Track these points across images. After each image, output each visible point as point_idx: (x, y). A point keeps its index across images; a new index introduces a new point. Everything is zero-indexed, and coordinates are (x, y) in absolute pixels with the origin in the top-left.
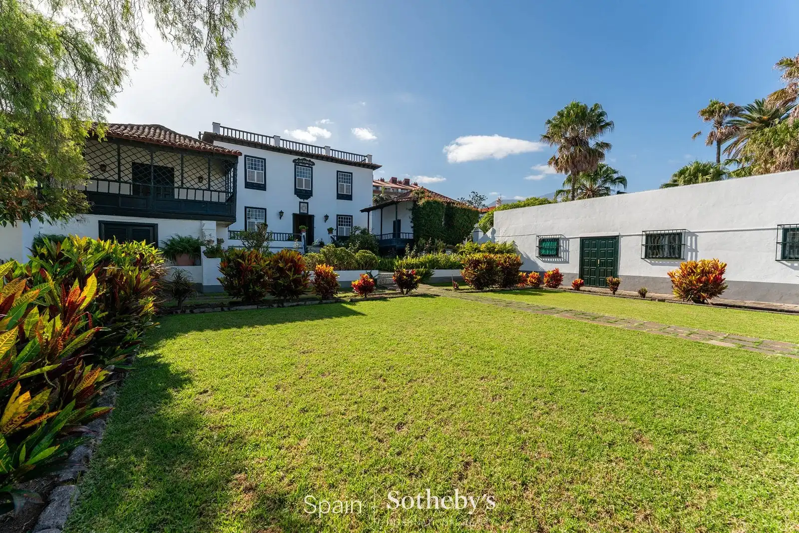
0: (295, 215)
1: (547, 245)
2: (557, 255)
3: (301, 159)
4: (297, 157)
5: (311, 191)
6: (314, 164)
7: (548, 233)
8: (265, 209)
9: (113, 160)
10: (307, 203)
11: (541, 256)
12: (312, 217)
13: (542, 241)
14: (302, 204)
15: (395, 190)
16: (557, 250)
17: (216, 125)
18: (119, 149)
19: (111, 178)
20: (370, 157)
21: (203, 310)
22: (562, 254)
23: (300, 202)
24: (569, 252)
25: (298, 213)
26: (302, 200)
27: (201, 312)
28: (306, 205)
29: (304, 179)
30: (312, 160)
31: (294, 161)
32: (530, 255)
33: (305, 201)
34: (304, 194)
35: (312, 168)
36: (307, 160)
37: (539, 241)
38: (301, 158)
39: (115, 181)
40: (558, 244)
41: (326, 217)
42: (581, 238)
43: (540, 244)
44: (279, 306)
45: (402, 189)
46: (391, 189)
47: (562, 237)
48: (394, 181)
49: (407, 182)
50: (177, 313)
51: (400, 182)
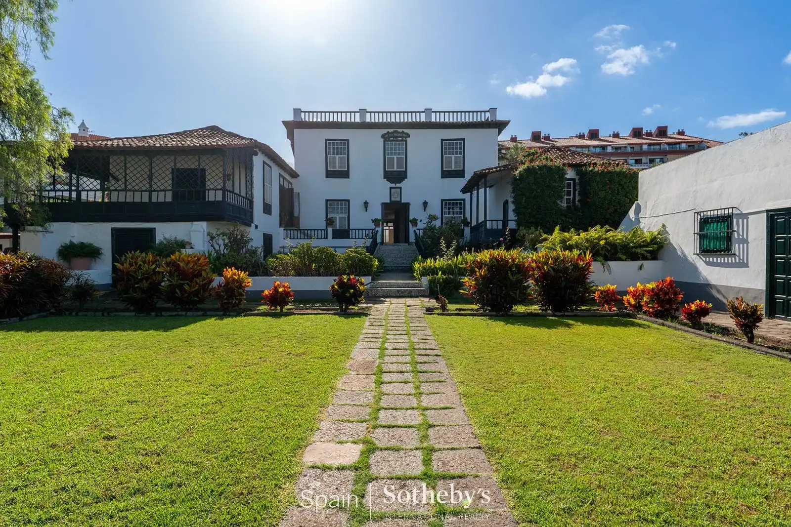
0: (384, 205)
1: (712, 229)
2: (727, 250)
3: (392, 133)
4: (385, 131)
5: (406, 172)
6: (408, 136)
7: (714, 206)
8: (348, 201)
9: (121, 171)
10: (400, 188)
11: (705, 251)
12: (407, 205)
13: (705, 222)
14: (392, 190)
15: (637, 148)
16: (729, 239)
17: (297, 111)
18: (125, 160)
19: (119, 188)
20: (493, 111)
21: (86, 313)
22: (736, 248)
23: (391, 188)
24: (748, 243)
25: (388, 201)
26: (393, 185)
27: (83, 316)
28: (399, 190)
29: (395, 157)
30: (406, 131)
31: (383, 136)
32: (686, 252)
33: (398, 185)
34: (396, 177)
35: (406, 141)
36: (399, 133)
37: (700, 223)
38: (391, 131)
39: (122, 190)
40: (730, 226)
41: (425, 204)
42: (768, 211)
43: (701, 229)
44: (157, 315)
45: (649, 145)
46: (629, 147)
47: (736, 212)
48: (637, 133)
49: (662, 132)
50: (66, 315)
51: (649, 134)
